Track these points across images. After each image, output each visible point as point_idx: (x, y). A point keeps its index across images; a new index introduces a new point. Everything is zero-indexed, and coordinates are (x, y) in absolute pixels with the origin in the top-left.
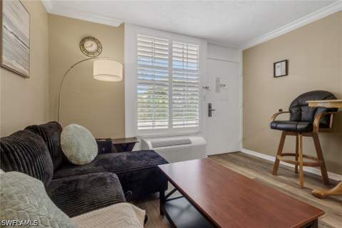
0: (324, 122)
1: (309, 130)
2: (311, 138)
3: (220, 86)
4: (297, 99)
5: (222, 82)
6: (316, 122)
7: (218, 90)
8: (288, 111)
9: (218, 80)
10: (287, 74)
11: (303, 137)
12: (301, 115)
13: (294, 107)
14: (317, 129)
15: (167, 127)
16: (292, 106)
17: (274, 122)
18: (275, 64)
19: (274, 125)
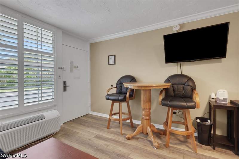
0: (131, 94)
1: (124, 100)
2: (126, 103)
3: (73, 67)
4: (119, 80)
5: (75, 65)
6: (128, 95)
7: (71, 70)
8: (115, 87)
9: (72, 63)
10: (115, 64)
11: (122, 103)
12: (121, 89)
13: (118, 84)
14: (128, 98)
15: (17, 106)
16: (117, 84)
17: (108, 95)
18: (109, 56)
19: (108, 97)
